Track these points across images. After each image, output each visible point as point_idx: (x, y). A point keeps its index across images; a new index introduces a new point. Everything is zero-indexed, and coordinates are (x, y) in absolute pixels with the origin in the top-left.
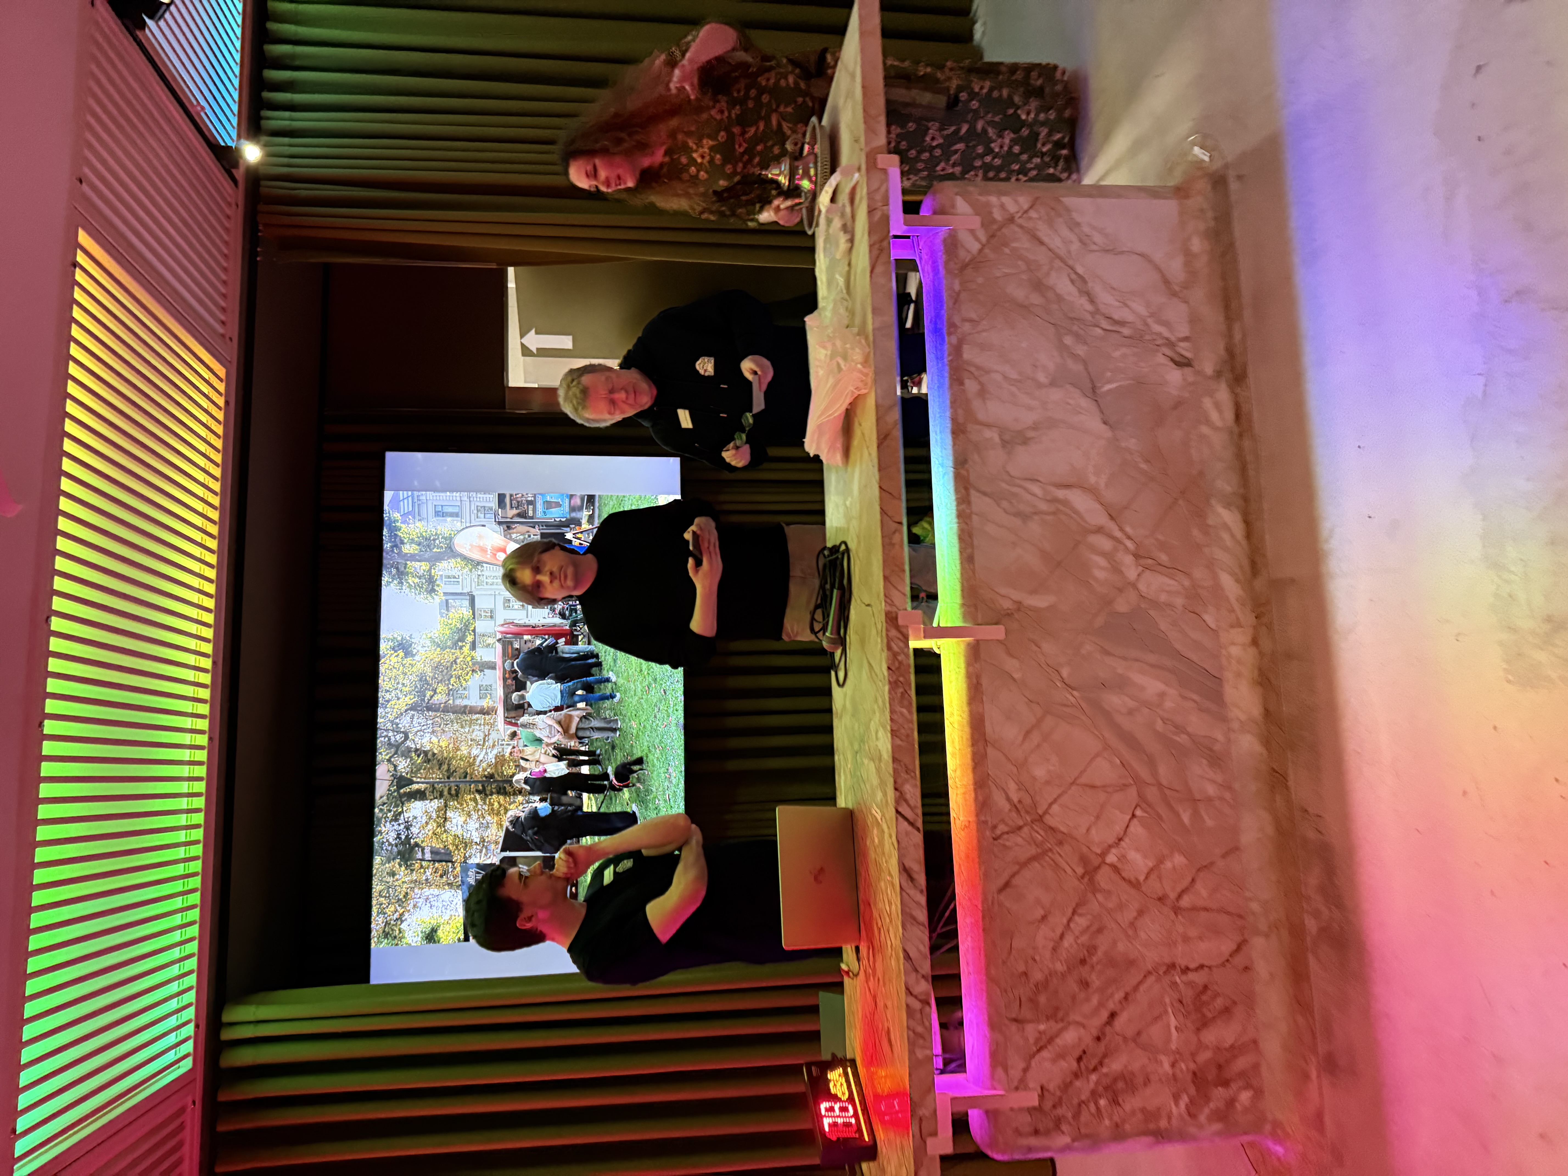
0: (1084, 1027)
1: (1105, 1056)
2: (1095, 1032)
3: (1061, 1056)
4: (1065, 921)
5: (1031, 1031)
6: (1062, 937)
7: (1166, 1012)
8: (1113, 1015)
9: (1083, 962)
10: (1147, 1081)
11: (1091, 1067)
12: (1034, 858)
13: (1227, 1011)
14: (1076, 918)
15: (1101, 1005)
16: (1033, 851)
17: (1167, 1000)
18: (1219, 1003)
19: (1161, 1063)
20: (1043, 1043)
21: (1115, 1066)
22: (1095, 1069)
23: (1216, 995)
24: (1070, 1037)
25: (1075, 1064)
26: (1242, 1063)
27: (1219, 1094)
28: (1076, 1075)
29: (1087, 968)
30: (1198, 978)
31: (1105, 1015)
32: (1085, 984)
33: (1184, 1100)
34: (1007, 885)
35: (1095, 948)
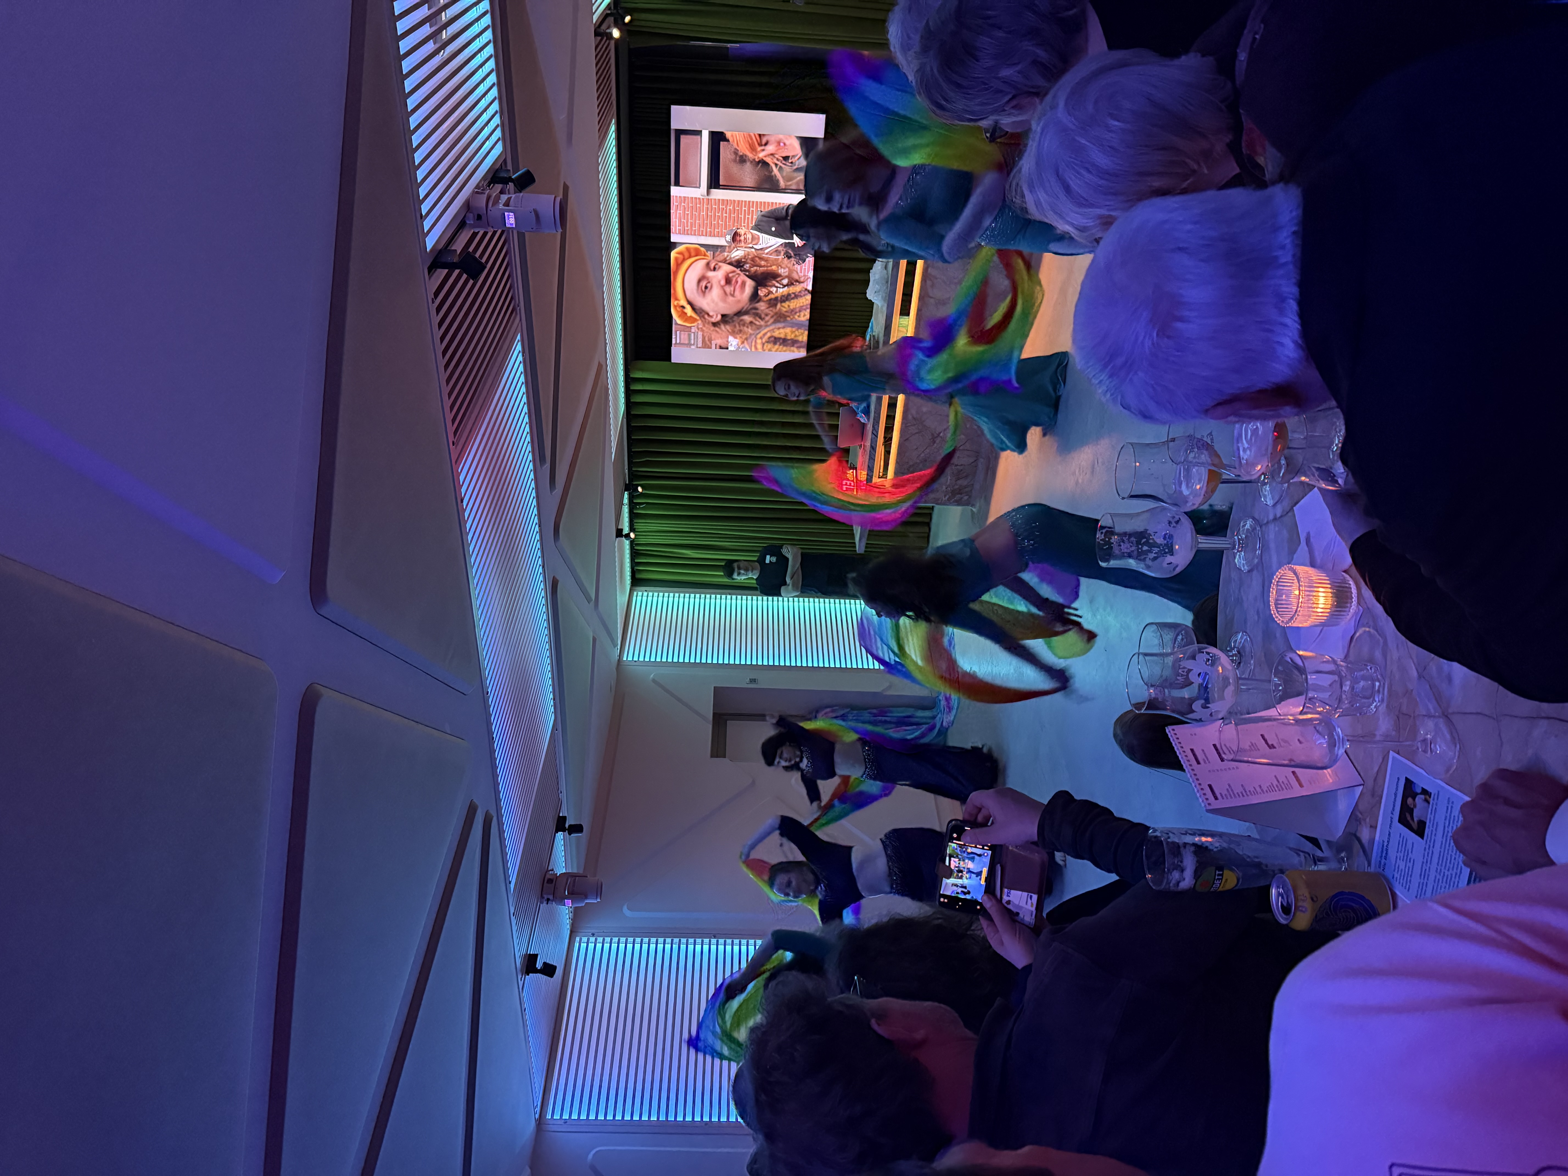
12: (917, 433)
16: (917, 431)
34: (907, 439)
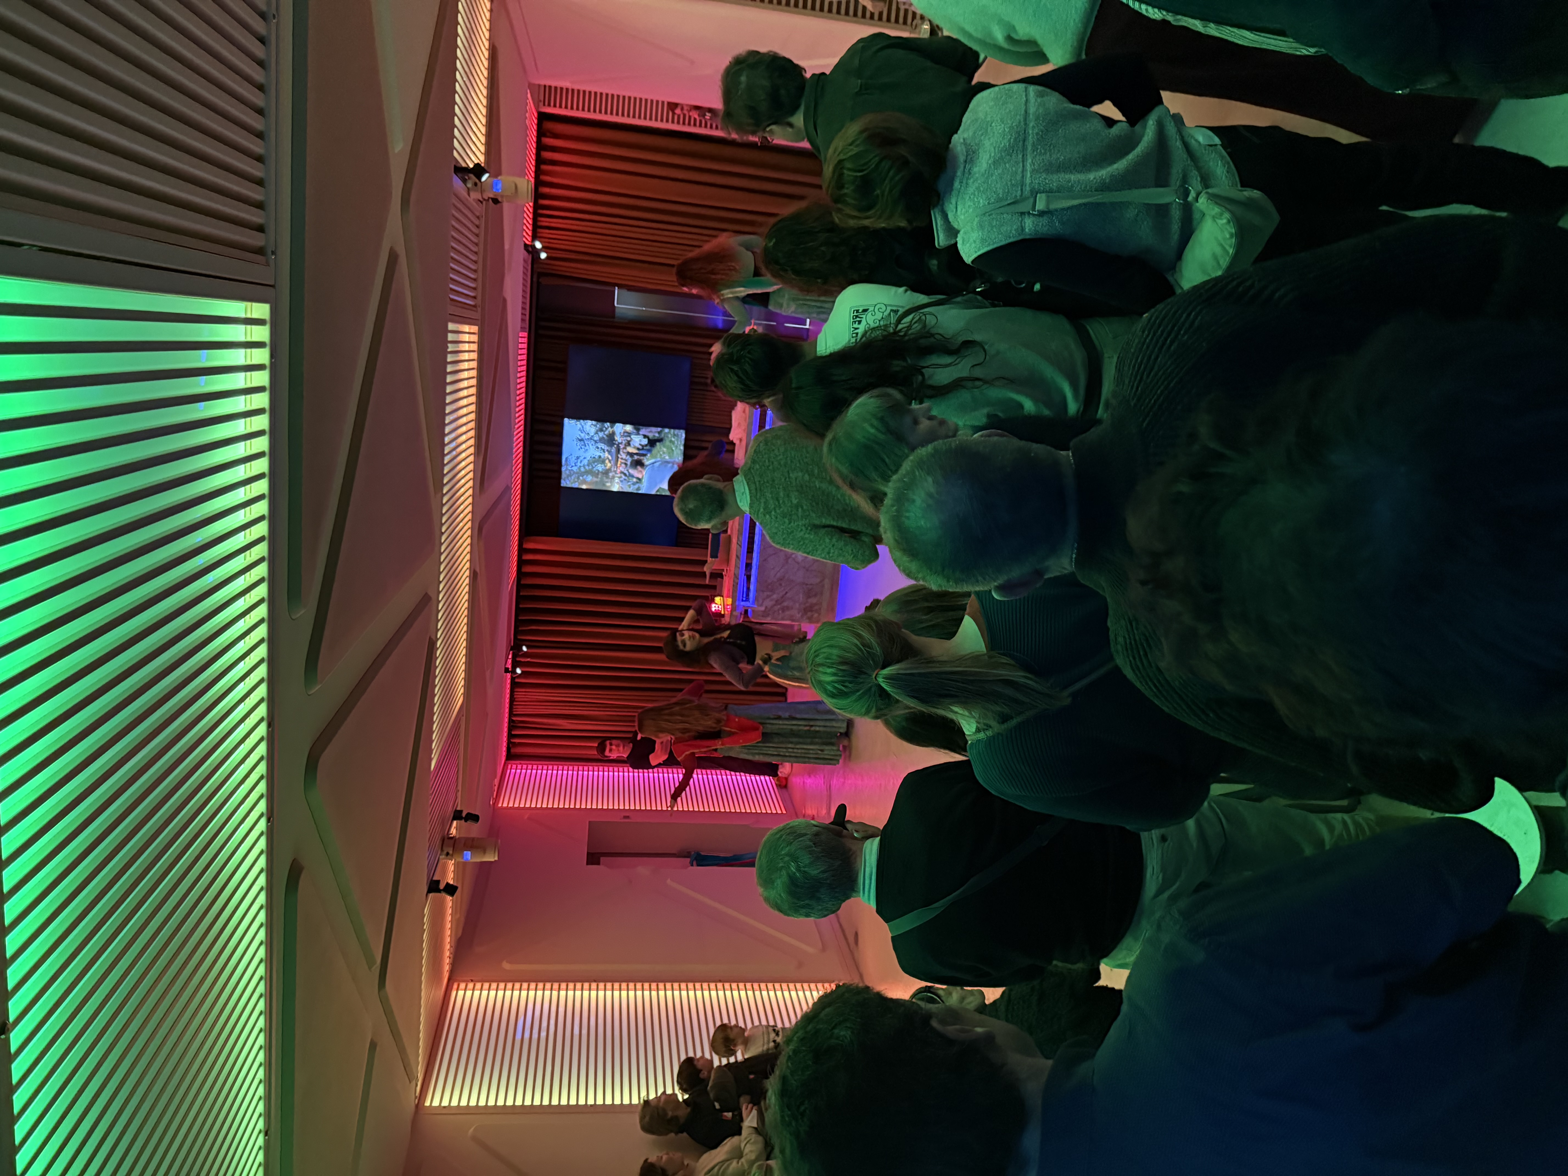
0: (779, 594)
2: (782, 596)
3: (772, 600)
4: (778, 570)
5: (766, 594)
6: (777, 573)
8: (786, 593)
9: (781, 580)
13: (815, 595)
14: (781, 569)
15: (784, 590)
17: (800, 591)
20: (768, 597)
21: (785, 604)
24: (775, 596)
26: (816, 607)
27: (809, 614)
28: (775, 605)
30: (810, 587)
31: (784, 592)
32: (781, 585)
33: (801, 614)
34: (766, 560)
35: (785, 576)
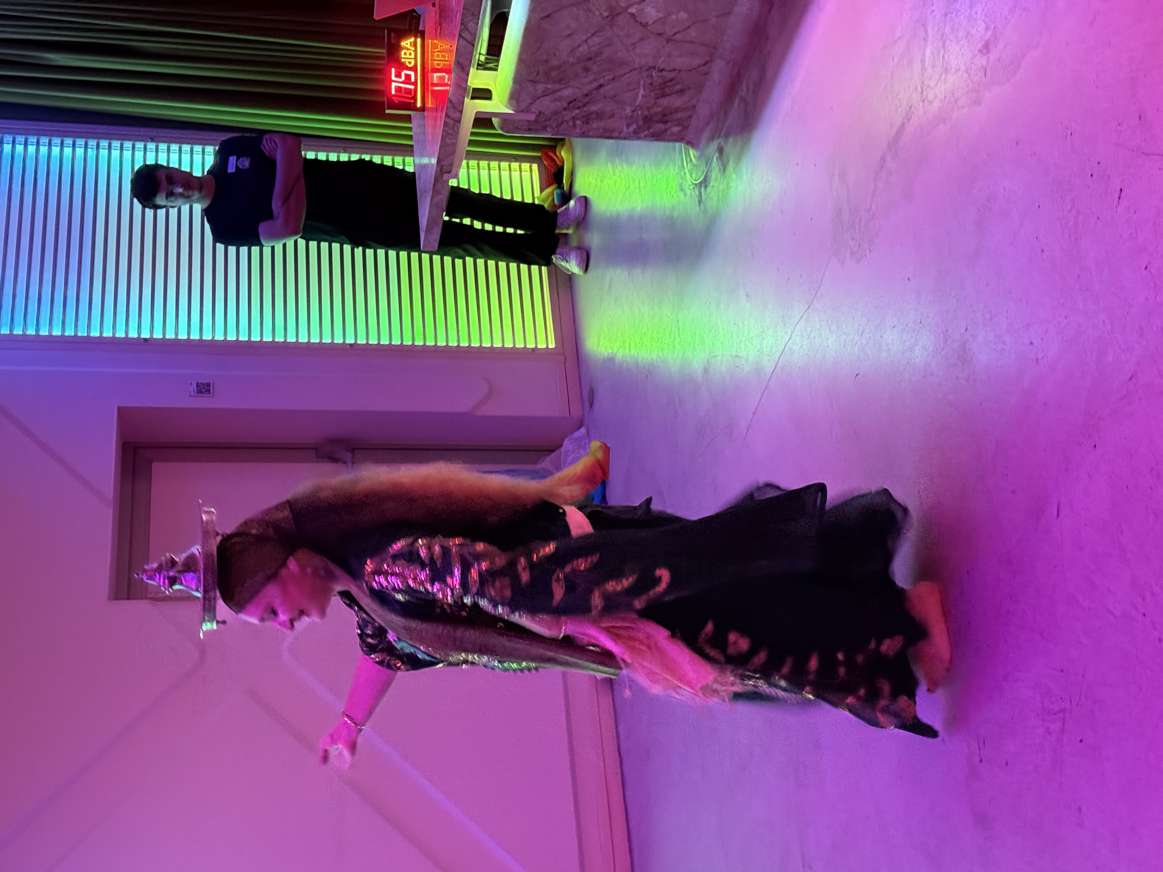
0: (578, 88)
1: (588, 103)
2: (585, 92)
3: (558, 100)
4: (584, 38)
5: (540, 87)
6: (579, 46)
7: (639, 88)
8: (601, 86)
9: (590, 59)
10: (612, 116)
11: (576, 107)
13: (682, 91)
14: (594, 38)
15: (595, 80)
17: (642, 83)
18: (678, 87)
19: (625, 110)
20: (548, 93)
21: (593, 108)
22: (578, 108)
23: (677, 84)
24: (567, 92)
25: (565, 105)
26: (680, 115)
27: (659, 126)
28: (565, 109)
29: (591, 62)
30: (669, 75)
31: (595, 84)
32: (587, 70)
33: (634, 127)
34: (548, 16)
35: (601, 53)
